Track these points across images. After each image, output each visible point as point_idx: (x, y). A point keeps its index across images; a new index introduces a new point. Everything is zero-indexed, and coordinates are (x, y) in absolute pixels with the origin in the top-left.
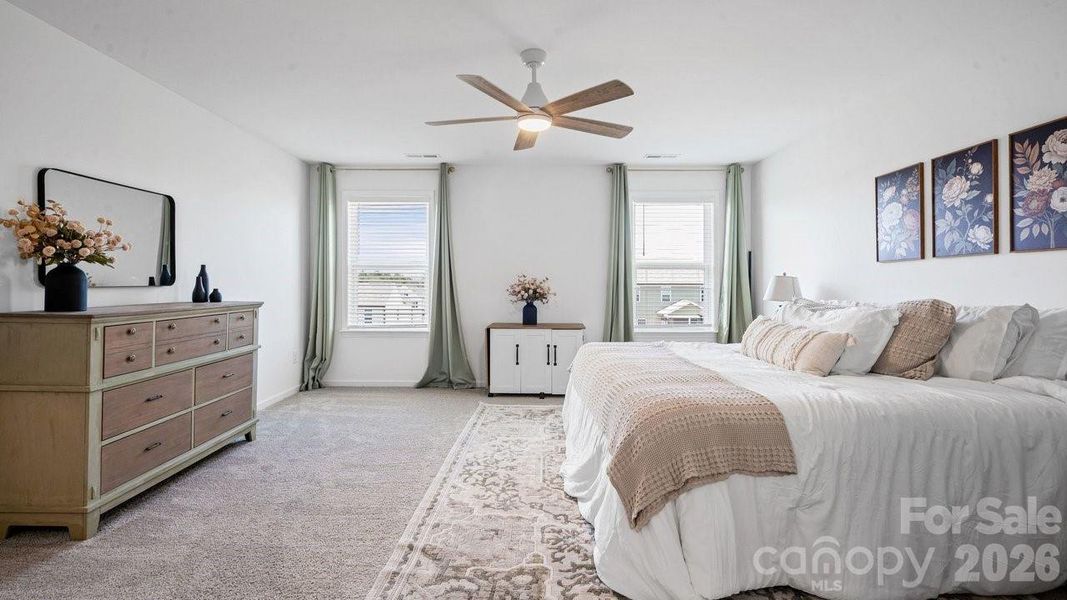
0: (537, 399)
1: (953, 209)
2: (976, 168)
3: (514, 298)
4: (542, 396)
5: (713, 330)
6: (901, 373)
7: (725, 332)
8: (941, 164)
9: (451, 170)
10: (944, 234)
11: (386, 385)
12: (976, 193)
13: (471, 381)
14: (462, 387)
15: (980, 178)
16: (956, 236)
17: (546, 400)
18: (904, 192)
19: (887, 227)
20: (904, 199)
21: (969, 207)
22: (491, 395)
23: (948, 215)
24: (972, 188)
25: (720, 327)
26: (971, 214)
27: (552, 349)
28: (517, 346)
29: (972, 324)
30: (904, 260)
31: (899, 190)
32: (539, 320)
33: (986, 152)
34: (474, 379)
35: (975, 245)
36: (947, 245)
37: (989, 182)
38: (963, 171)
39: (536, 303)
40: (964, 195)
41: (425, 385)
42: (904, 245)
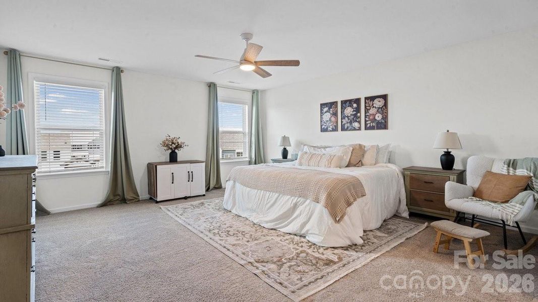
0: (183, 200)
1: (348, 117)
2: (355, 105)
3: (166, 148)
4: (186, 198)
5: (247, 159)
6: (355, 166)
7: (254, 160)
8: (344, 103)
9: (122, 71)
10: (345, 124)
11: (80, 208)
12: (355, 113)
13: (136, 197)
14: (131, 201)
15: (356, 108)
16: (349, 125)
17: (189, 199)
18: (331, 110)
19: (325, 120)
20: (331, 112)
21: (353, 117)
22: (157, 202)
23: (346, 118)
24: (354, 111)
25: (251, 158)
26: (353, 119)
27: (191, 174)
28: (173, 173)
29: (367, 150)
30: (331, 131)
31: (329, 109)
32: (179, 159)
33: (358, 101)
34: (139, 196)
35: (354, 128)
36: (346, 128)
37: (358, 110)
38: (351, 106)
39: (176, 151)
40: (351, 113)
41: (106, 204)
42: (331, 127)
